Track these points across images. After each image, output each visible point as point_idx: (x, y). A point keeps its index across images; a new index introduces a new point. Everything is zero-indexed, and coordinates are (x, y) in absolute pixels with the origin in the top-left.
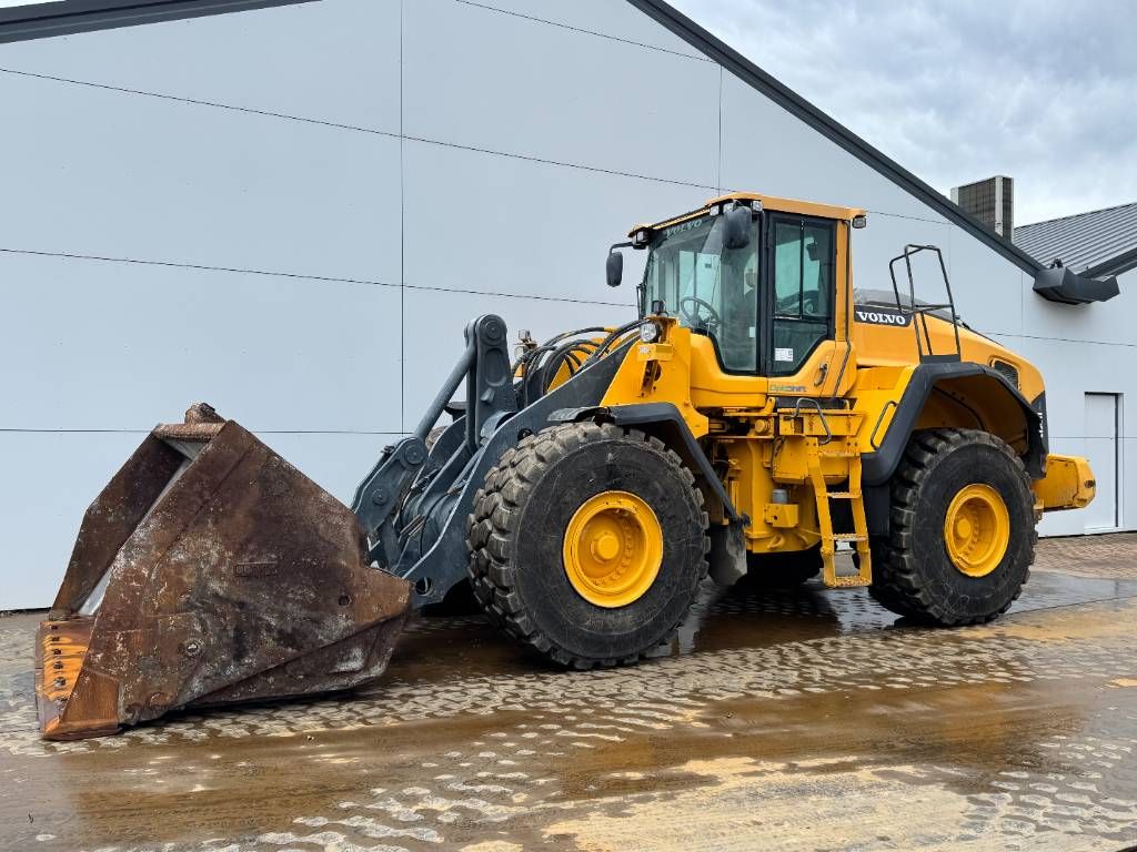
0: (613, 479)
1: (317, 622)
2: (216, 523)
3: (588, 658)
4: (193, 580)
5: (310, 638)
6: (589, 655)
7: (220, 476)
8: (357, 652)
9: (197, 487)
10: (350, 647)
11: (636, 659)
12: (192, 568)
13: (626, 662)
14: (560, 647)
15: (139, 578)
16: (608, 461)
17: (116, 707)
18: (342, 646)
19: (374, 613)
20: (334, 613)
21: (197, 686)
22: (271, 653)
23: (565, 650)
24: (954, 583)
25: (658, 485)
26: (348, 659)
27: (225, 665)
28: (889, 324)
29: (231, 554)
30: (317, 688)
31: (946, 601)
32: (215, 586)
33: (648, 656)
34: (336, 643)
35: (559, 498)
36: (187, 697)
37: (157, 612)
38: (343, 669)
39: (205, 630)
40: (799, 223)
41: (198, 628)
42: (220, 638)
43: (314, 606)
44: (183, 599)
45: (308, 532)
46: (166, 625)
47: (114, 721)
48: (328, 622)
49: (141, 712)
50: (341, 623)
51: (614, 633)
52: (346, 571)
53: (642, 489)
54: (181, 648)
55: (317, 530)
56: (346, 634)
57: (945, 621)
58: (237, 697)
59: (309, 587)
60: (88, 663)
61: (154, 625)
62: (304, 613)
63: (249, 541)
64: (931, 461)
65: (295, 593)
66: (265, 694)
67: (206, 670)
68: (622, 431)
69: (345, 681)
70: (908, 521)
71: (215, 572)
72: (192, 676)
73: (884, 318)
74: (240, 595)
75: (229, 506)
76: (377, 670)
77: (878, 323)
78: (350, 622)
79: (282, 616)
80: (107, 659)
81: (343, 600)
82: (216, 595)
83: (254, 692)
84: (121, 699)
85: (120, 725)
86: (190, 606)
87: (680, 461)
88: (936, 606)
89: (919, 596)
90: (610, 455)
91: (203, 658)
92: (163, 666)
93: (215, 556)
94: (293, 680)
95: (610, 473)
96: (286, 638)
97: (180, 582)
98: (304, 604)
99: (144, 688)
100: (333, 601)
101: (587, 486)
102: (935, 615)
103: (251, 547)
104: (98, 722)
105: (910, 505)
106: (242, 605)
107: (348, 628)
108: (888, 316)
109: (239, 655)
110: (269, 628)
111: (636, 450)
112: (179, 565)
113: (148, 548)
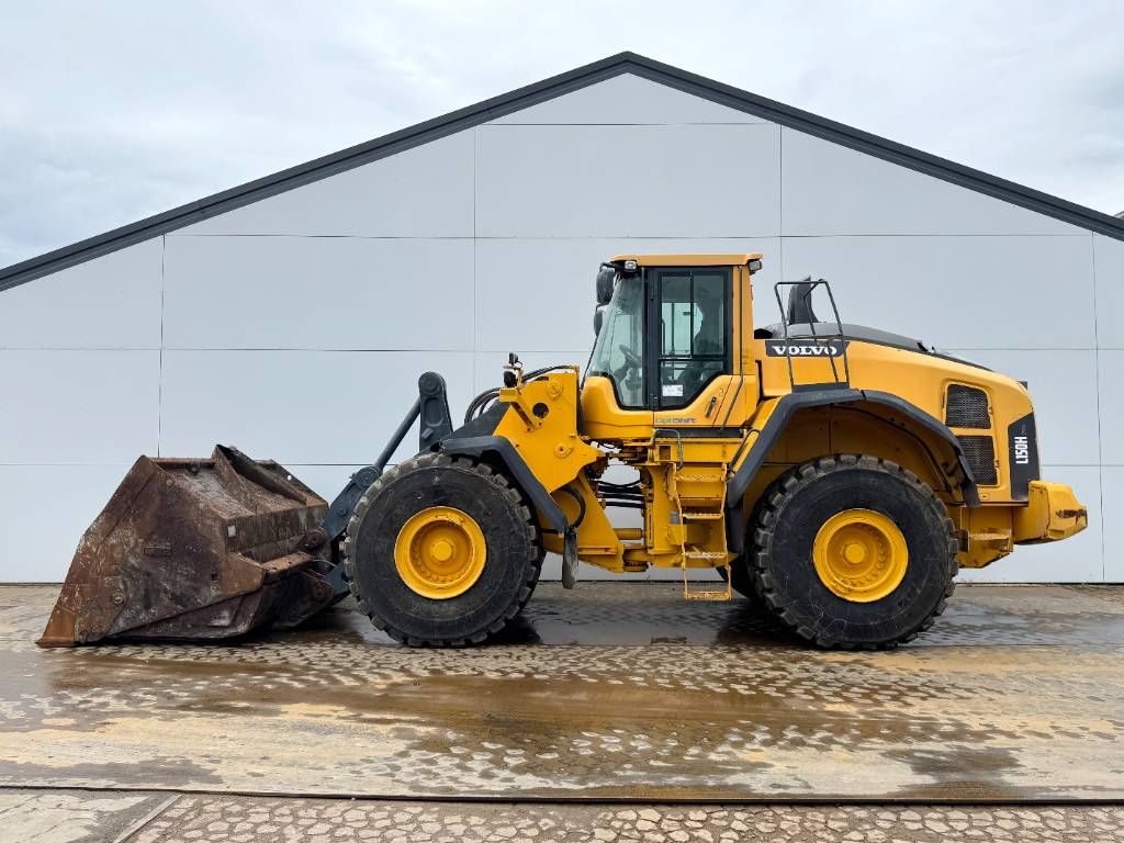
0: (440, 497)
1: (196, 590)
2: (134, 520)
3: (417, 638)
4: (120, 556)
5: (192, 600)
6: (417, 635)
7: (137, 491)
8: (226, 614)
9: (124, 497)
10: (222, 610)
11: (463, 643)
12: (119, 549)
13: (453, 644)
14: (392, 627)
15: (90, 553)
16: (434, 484)
17: (74, 631)
18: (215, 607)
19: (236, 588)
20: (209, 586)
21: (121, 623)
22: (167, 607)
23: (396, 629)
24: (825, 605)
25: (480, 502)
26: (220, 618)
27: (138, 612)
28: (813, 355)
29: (142, 540)
30: (200, 635)
31: (817, 623)
32: (132, 561)
33: (474, 641)
34: (210, 606)
35: (390, 511)
36: (115, 630)
37: (98, 574)
38: (216, 624)
39: (126, 589)
40: (687, 274)
41: (122, 587)
42: (135, 595)
43: (195, 580)
44: (114, 567)
45: (190, 530)
46: (103, 583)
47: (71, 639)
48: (204, 590)
49: (88, 636)
50: (212, 593)
51: (436, 619)
52: (216, 557)
53: (467, 506)
54: (112, 599)
55: (196, 528)
56: (217, 601)
57: (819, 642)
58: (149, 634)
59: (191, 566)
60: (60, 602)
61: (96, 583)
62: (188, 583)
63: (153, 533)
64: (794, 486)
65: (184, 569)
66: (167, 634)
67: (127, 614)
68: (450, 459)
69: (219, 633)
70: (765, 541)
71: (132, 551)
72: (117, 617)
73: (808, 350)
74: (148, 567)
75: (142, 510)
76: (242, 628)
77: (798, 355)
78: (219, 593)
79: (174, 583)
80: (69, 601)
81: (214, 577)
82: (133, 566)
83: (160, 632)
84: (77, 626)
85: (76, 642)
86: (117, 573)
87: (506, 483)
88: (804, 627)
89: (783, 615)
90: (437, 479)
91: (125, 605)
92: (101, 609)
93: (132, 541)
94: (184, 627)
95: (436, 492)
96: (176, 599)
97: (112, 557)
98: (188, 577)
99: (89, 621)
100: (207, 577)
101: (416, 502)
102: (804, 635)
103: (155, 537)
104: (63, 639)
105: (768, 527)
106: (148, 574)
107: (219, 596)
108: (814, 349)
109: (147, 607)
110: (166, 591)
111: (462, 474)
112: (113, 546)
113: (97, 534)
